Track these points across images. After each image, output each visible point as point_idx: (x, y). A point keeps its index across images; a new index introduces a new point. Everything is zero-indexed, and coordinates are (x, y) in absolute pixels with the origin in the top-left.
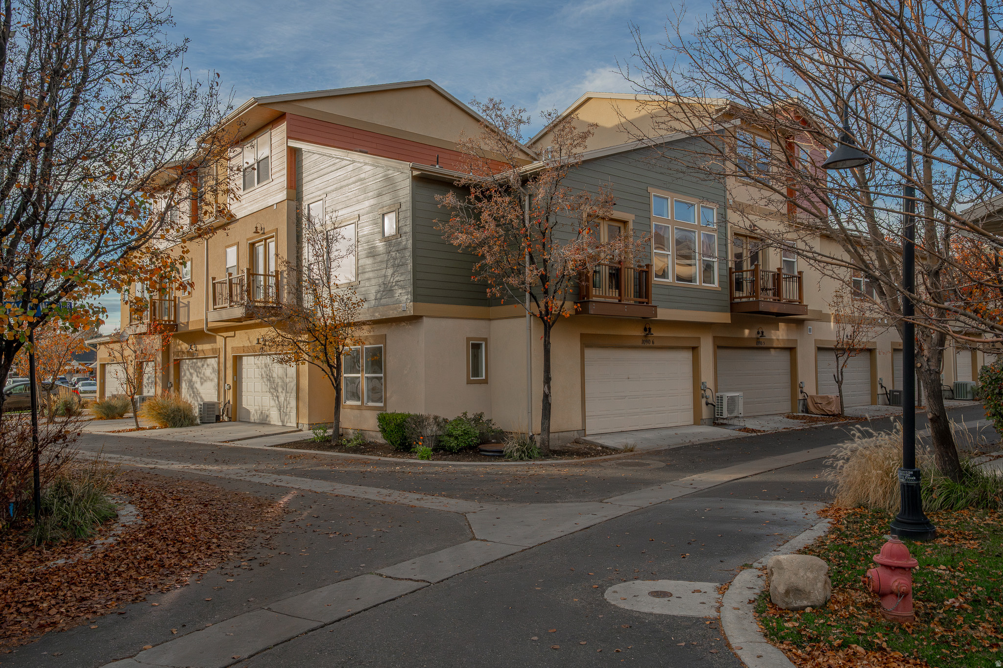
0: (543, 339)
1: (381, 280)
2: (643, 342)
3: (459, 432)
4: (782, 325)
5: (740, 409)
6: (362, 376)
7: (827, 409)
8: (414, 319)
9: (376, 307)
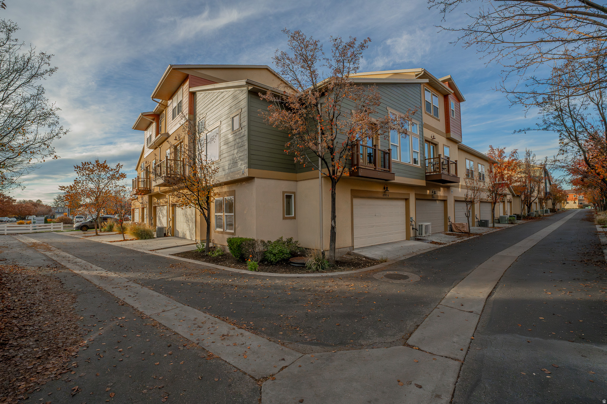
0: (331, 190)
1: (231, 157)
2: (384, 195)
3: (276, 251)
4: (442, 189)
5: (430, 231)
6: (224, 214)
7: (462, 229)
8: (249, 179)
9: (228, 174)
